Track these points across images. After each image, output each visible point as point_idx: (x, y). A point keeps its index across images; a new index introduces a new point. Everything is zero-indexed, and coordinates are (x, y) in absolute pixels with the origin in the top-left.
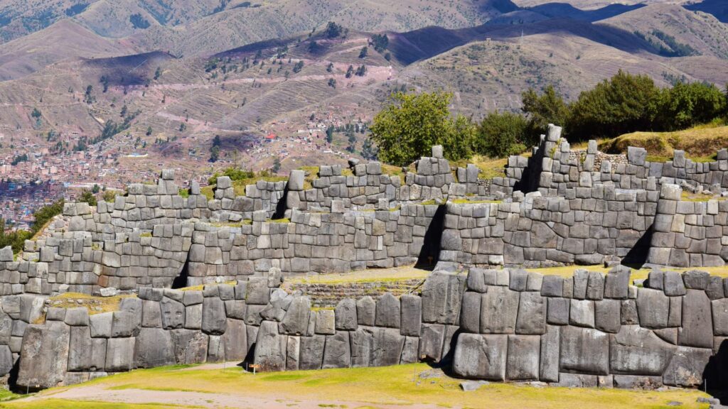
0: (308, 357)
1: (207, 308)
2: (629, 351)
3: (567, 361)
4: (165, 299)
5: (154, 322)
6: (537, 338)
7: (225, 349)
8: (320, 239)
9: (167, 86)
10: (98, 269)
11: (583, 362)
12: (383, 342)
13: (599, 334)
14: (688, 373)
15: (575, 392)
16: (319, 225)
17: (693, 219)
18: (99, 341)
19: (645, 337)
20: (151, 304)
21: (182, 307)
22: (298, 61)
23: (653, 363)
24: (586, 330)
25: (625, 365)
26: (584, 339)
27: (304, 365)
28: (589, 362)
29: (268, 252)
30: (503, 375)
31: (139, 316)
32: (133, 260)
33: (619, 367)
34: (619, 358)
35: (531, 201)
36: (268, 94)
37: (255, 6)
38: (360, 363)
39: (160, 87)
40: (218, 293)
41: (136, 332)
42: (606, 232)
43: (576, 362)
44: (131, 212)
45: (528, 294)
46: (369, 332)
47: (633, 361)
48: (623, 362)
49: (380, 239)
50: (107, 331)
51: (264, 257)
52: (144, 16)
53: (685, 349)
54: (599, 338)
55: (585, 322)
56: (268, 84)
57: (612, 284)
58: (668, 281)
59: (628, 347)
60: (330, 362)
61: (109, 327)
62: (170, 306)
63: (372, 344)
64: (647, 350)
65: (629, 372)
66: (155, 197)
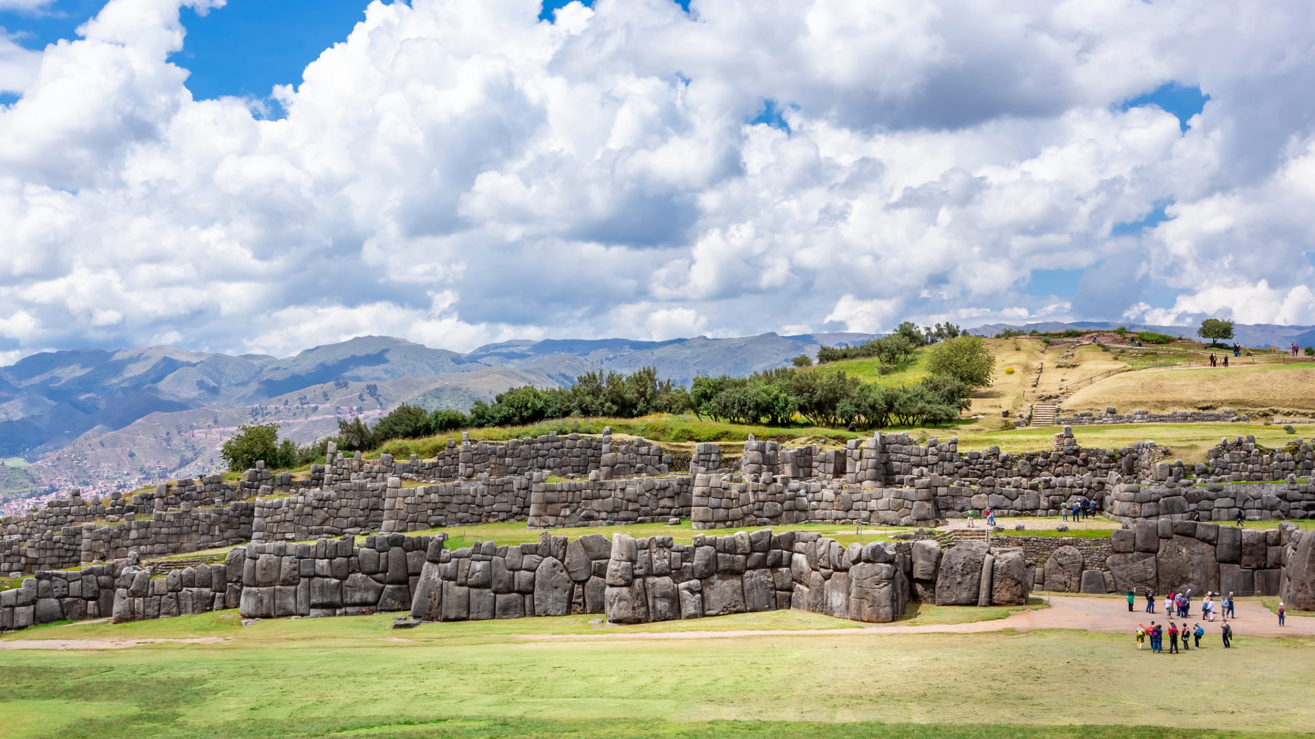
0: (149, 611)
1: (84, 582)
2: (355, 591)
3: (313, 601)
4: (54, 578)
5: (46, 594)
6: (293, 588)
7: (99, 610)
8: (173, 530)
9: (221, 429)
10: (23, 560)
11: (325, 600)
12: (200, 597)
13: (335, 581)
14: (393, 602)
15: (320, 621)
16: (172, 520)
17: (409, 500)
18: (7, 609)
19: (365, 580)
20: (44, 582)
21: (66, 583)
22: (314, 405)
23: (370, 597)
24: (326, 580)
25: (353, 600)
26: (325, 585)
27: (145, 617)
28: (329, 600)
29: (137, 541)
30: (273, 614)
31: (35, 591)
32: (49, 553)
33: (349, 602)
34: (349, 596)
35: (311, 494)
36: (293, 430)
37: (285, 369)
38: (186, 612)
39: (217, 430)
40: (90, 572)
41: (34, 602)
42: (362, 512)
43: (320, 601)
44: (50, 520)
45: (287, 557)
46: (191, 591)
47: (357, 597)
48: (351, 598)
49: (217, 527)
50: (13, 602)
51: (134, 545)
52: (206, 381)
53: (390, 586)
54: (335, 584)
55: (325, 573)
56: (293, 423)
57: (341, 548)
58: (377, 542)
59: (355, 588)
60: (164, 614)
61: (14, 599)
62: (58, 582)
63: (193, 600)
64: (367, 589)
65: (354, 605)
66: (68, 508)
